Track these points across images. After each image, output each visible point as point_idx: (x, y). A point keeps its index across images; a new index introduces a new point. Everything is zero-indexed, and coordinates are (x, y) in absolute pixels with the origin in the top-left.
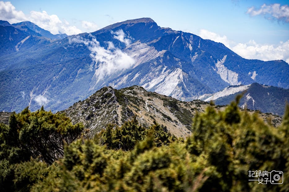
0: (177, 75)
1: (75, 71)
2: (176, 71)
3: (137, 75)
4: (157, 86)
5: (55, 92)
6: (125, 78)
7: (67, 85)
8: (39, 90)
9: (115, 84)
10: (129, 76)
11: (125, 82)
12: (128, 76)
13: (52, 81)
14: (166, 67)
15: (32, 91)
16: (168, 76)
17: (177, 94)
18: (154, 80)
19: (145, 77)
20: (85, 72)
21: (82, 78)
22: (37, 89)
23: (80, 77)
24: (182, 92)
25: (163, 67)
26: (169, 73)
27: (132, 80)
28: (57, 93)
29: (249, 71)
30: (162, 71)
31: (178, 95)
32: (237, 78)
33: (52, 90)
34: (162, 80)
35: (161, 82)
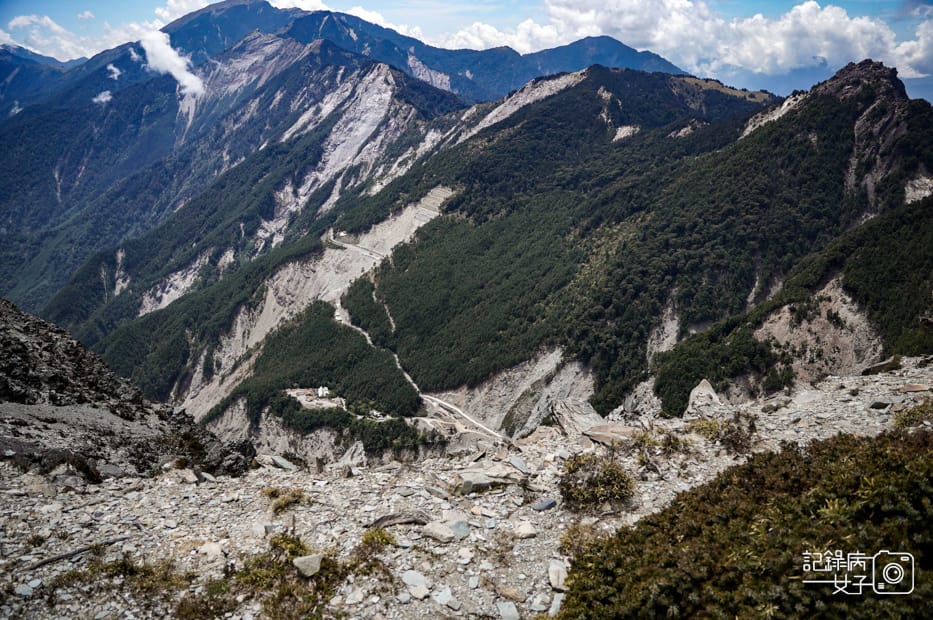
0: (382, 78)
1: (136, 110)
2: (375, 71)
3: (279, 96)
4: (343, 109)
5: (106, 161)
6: (254, 105)
7: (127, 143)
8: (70, 163)
9: (236, 122)
10: (260, 100)
11: (255, 114)
12: (258, 100)
13: (92, 140)
14: (343, 67)
15: (57, 167)
16: (360, 82)
17: (403, 115)
18: (327, 98)
19: (299, 97)
20: (158, 110)
21: (155, 123)
22: (66, 161)
23: (149, 122)
24: (414, 109)
25: (337, 69)
26: (361, 77)
27: (271, 107)
28: (111, 162)
29: (458, 69)
30: (336, 77)
31: (405, 118)
32: (448, 83)
33: (97, 157)
34: (347, 94)
35: (350, 97)
